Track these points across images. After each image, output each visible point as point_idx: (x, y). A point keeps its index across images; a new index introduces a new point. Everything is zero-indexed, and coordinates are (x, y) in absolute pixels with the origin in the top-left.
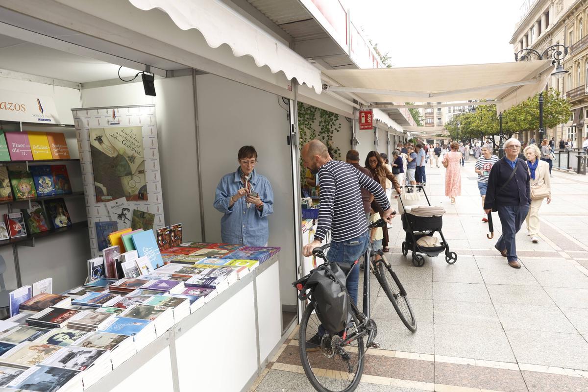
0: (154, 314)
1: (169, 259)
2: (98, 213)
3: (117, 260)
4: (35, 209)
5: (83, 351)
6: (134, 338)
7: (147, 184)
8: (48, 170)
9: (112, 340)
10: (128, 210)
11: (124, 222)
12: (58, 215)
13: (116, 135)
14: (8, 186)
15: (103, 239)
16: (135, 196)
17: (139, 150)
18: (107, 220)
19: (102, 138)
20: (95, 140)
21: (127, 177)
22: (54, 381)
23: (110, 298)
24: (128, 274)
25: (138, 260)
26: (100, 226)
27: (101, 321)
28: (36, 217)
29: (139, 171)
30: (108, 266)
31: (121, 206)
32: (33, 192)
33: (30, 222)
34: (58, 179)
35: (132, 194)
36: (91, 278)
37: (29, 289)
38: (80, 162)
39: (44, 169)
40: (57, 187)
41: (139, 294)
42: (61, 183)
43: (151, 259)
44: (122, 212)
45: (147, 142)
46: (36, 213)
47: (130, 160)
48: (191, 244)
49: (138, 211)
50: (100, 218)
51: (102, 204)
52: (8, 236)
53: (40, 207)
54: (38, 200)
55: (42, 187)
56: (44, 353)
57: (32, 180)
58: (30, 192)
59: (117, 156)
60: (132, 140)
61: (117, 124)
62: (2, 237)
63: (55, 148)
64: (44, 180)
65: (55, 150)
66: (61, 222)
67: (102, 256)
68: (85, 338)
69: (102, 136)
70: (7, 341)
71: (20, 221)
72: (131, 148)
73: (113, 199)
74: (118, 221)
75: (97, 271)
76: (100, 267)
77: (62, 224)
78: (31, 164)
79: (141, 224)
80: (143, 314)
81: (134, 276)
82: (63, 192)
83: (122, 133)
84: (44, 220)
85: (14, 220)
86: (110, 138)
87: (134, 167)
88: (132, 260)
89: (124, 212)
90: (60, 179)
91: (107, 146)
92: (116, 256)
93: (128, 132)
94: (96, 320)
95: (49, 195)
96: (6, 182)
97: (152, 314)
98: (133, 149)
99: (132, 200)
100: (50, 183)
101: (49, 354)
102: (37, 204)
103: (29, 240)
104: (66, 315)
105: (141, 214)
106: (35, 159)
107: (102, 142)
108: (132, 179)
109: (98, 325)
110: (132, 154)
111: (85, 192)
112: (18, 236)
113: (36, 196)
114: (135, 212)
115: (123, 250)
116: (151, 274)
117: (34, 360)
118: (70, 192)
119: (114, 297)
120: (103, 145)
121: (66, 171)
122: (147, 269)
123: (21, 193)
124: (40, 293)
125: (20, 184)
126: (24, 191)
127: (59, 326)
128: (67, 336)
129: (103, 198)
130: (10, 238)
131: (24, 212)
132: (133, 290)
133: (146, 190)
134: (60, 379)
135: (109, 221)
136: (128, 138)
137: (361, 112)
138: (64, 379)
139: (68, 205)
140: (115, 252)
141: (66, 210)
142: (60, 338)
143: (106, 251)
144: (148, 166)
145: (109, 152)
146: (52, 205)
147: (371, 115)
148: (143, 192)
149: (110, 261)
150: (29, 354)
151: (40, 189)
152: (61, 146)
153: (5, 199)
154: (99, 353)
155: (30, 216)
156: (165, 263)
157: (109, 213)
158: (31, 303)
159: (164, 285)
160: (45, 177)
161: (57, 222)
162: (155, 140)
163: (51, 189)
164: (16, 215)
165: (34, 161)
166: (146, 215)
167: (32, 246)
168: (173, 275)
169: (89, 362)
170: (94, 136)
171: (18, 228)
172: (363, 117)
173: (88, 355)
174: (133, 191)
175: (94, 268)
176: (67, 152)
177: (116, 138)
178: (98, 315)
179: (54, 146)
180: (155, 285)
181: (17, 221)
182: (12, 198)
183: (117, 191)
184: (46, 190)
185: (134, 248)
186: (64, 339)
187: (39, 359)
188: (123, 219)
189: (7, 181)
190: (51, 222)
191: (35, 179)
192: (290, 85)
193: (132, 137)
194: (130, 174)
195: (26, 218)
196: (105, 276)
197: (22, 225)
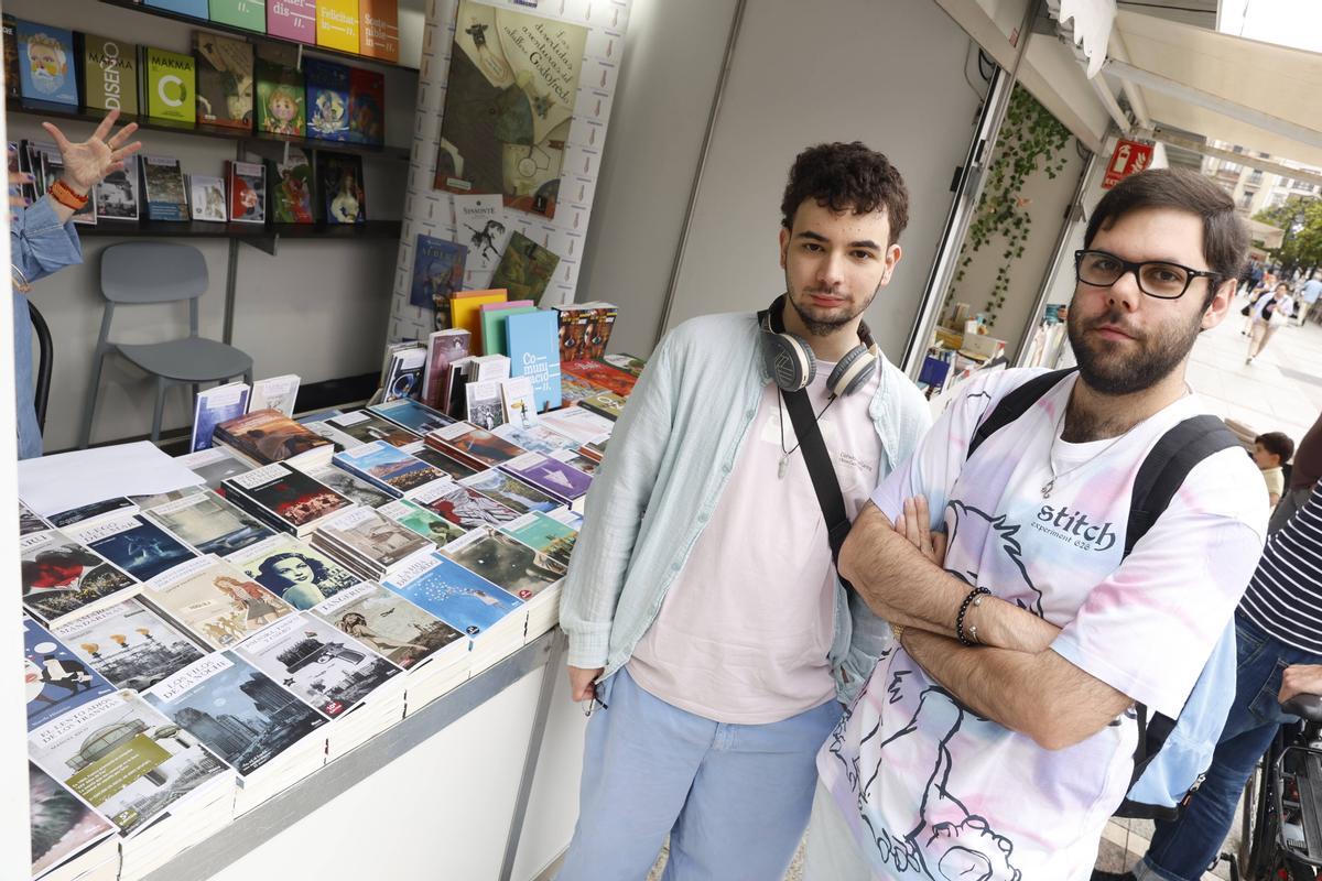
0: (534, 579)
1: (575, 394)
2: (431, 214)
3: (458, 370)
4: (295, 164)
5: (341, 645)
6: (471, 643)
7: (562, 179)
8: (342, 77)
9: (417, 633)
10: (501, 227)
11: (485, 255)
12: (341, 193)
13: (520, 33)
14: (248, 95)
15: (427, 279)
16: (526, 199)
17: (566, 87)
18: (447, 237)
19: (485, 33)
20: (469, 32)
21: (520, 147)
22: (258, 728)
23: (426, 479)
24: (475, 413)
25: (508, 383)
26: (427, 247)
27: (398, 555)
28: (292, 184)
29: (551, 142)
30: (433, 377)
31: (487, 215)
32: (299, 123)
33: (278, 195)
34: (361, 107)
35: (519, 193)
36: (388, 395)
37: (244, 394)
38: (417, 78)
39: (335, 74)
40: (354, 124)
41: (495, 487)
42: (364, 117)
43: (535, 385)
44: (486, 230)
45: (590, 73)
46: (296, 174)
47: (539, 107)
48: (631, 362)
49: (522, 237)
50: (432, 228)
51: (443, 196)
52: (225, 215)
53: (306, 163)
54: (307, 143)
55: (322, 116)
56: (246, 611)
57: (302, 92)
58: (291, 122)
59: (510, 89)
60: (556, 58)
61: (530, 5)
62: (213, 214)
63: (370, 26)
64: (329, 99)
65: (368, 32)
66: (343, 210)
67: (426, 347)
68: (352, 599)
69: (485, 27)
70: (171, 528)
71: (257, 187)
72: (549, 78)
73: (474, 191)
74: (472, 246)
75: (405, 381)
76: (415, 373)
77: (346, 216)
78: (309, 53)
79: (521, 270)
80: (503, 566)
81: (490, 422)
82: (365, 141)
83: (536, 34)
84: (308, 196)
85: (244, 179)
86: (505, 36)
87: (541, 128)
88: (493, 382)
89: (492, 231)
90: (365, 108)
91: (492, 55)
92: (458, 359)
93: (552, 33)
94: (385, 547)
95: (331, 139)
96: (245, 84)
97: (526, 575)
98: (552, 81)
99: (514, 207)
100: (340, 112)
101: (260, 620)
102: (302, 154)
103: (266, 236)
104: (315, 503)
105: (528, 247)
106: (319, 43)
107: (484, 42)
108: (529, 157)
109: (387, 565)
110: (545, 94)
111: (413, 157)
112: (246, 220)
113: (304, 134)
114: (516, 238)
115: (477, 347)
116: (528, 427)
117: (221, 626)
118: (377, 145)
119: (436, 477)
120: (483, 49)
121: (382, 87)
122: (523, 411)
123: (273, 120)
124: (266, 407)
125: (275, 97)
126: (281, 116)
127: (295, 532)
128: (307, 571)
129: (450, 181)
130: (229, 221)
131: (269, 166)
132: (482, 468)
133: (555, 193)
134: (273, 728)
135: (450, 239)
136: (548, 49)
137: (1121, 143)
138: (283, 732)
139: (368, 173)
140: (458, 345)
141: (361, 186)
142: (291, 569)
143: (439, 338)
144: (577, 135)
145: (491, 70)
146: (333, 164)
147: (1147, 156)
148: (546, 194)
149: (439, 365)
150: (214, 602)
151: (316, 121)
152: (383, 25)
153: (234, 125)
154: (382, 672)
155: (280, 181)
156: (565, 404)
157: (454, 221)
158: (241, 430)
159: (559, 478)
160: (334, 95)
161: (336, 208)
162: (613, 75)
163: (338, 125)
164: (251, 168)
165: (315, 48)
166: (538, 253)
167: (271, 252)
168: (582, 450)
169: (352, 692)
170: (467, 21)
171: (250, 201)
172: (1124, 155)
173: (353, 668)
174: (525, 187)
175: (399, 373)
176: (396, 44)
177: (519, 41)
178: (391, 533)
179: (368, 20)
180: (537, 473)
181: (250, 185)
182: (250, 127)
183: (485, 175)
184: (328, 126)
185: (504, 349)
186: (301, 578)
187: (233, 628)
188: (483, 245)
189: (247, 82)
190: (323, 207)
191: (309, 91)
192: (1018, 30)
193: (558, 52)
194: (527, 141)
195: (271, 181)
196: (419, 399)
197: (260, 197)
